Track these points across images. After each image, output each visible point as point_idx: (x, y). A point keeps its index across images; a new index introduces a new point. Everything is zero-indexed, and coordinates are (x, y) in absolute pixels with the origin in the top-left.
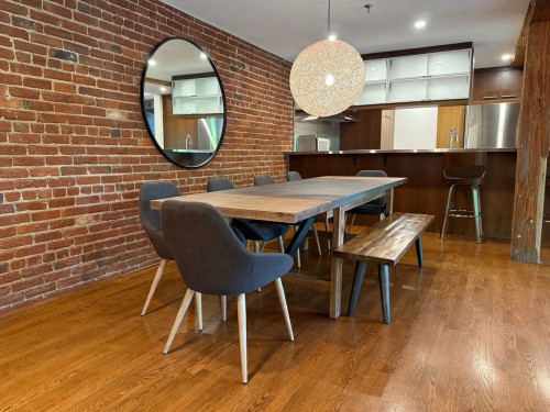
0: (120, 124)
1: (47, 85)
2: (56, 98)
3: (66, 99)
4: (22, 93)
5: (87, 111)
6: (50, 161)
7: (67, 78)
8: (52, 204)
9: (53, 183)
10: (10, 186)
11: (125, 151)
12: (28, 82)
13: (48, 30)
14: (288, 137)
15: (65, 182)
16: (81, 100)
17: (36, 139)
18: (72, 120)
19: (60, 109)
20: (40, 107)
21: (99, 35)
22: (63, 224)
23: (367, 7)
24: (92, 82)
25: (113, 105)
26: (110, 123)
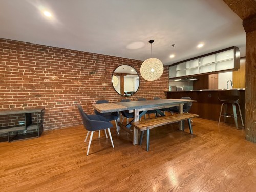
0: (106, 86)
1: (88, 79)
2: (90, 82)
3: (92, 82)
4: (82, 82)
5: (97, 84)
6: (88, 95)
7: (93, 77)
8: (88, 104)
9: (88, 100)
10: (79, 100)
11: (107, 93)
12: (83, 79)
13: (89, 68)
14: (167, 86)
15: (91, 100)
16: (95, 82)
17: (84, 91)
18: (93, 86)
19: (91, 84)
20: (86, 84)
21: (101, 67)
22: (90, 109)
23: (173, 45)
24: (99, 78)
25: (104, 82)
26: (103, 86)
